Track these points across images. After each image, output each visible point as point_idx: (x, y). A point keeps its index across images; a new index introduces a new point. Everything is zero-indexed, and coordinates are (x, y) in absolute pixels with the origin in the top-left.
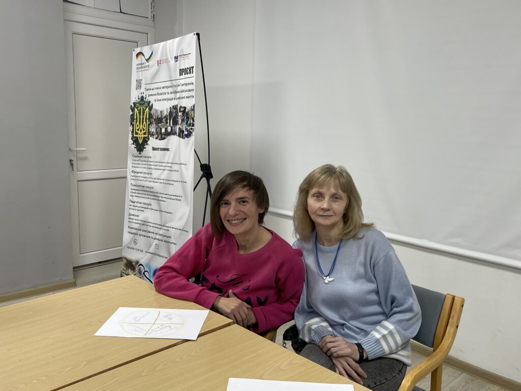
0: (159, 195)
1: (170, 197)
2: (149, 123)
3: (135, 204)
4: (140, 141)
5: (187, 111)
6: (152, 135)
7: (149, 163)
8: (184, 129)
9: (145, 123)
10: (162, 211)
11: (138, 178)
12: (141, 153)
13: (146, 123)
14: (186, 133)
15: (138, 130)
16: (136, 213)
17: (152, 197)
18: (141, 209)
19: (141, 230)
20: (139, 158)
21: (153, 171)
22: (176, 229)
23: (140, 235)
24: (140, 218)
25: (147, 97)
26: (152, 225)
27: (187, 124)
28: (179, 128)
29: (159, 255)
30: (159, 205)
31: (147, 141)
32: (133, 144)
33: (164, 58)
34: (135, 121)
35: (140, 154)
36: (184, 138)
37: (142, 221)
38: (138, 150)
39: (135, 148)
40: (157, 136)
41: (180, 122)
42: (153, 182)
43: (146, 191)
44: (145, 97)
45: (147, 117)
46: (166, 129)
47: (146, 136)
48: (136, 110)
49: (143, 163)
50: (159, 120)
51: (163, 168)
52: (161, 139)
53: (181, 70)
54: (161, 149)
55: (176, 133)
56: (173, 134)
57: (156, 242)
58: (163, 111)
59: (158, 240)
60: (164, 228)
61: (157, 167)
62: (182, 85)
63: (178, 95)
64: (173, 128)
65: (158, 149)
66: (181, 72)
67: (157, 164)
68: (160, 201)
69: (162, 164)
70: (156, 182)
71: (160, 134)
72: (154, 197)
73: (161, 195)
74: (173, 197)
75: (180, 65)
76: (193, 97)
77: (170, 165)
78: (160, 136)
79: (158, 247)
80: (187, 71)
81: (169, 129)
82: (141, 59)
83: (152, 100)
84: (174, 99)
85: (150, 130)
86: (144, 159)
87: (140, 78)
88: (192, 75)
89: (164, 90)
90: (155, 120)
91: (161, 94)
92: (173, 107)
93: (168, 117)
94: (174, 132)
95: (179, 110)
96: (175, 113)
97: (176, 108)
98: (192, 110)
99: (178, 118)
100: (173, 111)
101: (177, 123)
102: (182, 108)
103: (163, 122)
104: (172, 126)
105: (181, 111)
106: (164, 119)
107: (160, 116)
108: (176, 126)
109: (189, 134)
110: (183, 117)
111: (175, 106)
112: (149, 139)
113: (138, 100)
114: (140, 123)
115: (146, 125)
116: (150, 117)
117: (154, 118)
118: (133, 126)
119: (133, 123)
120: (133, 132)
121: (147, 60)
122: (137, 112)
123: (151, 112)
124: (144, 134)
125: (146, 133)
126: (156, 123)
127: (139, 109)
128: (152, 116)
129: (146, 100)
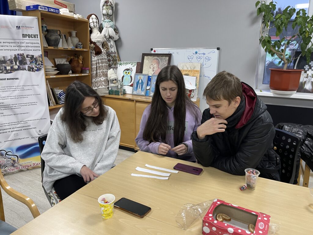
0: (12, 106)
1: (26, 104)
5: (35, 57)
8: (34, 67)
10: (17, 114)
14: (36, 69)
17: (3, 109)
22: (34, 120)
26: (7, 125)
27: (36, 64)
28: (29, 67)
29: (19, 139)
30: (13, 111)
33: (4, 25)
36: (35, 72)
40: (1, 72)
41: (28, 63)
42: (2, 99)
46: (12, 67)
50: (2, 62)
51: (14, 90)
52: (7, 73)
53: (24, 34)
54: (7, 79)
55: (25, 69)
56: (21, 70)
57: (14, 133)
58: (6, 56)
59: (17, 131)
60: (22, 122)
61: (5, 90)
62: (27, 43)
63: (23, 48)
64: (21, 66)
65: (4, 79)
66: (24, 36)
67: (4, 88)
68: (15, 108)
69: (11, 88)
70: (6, 99)
71: (5, 70)
72: (5, 108)
73: (14, 105)
74: (29, 104)
75: (23, 31)
76: (40, 50)
77: (21, 87)
78: (5, 72)
79: (17, 135)
80: (31, 36)
81: (16, 67)
84: (19, 50)
88: (36, 39)
89: (5, 44)
91: (2, 46)
92: (18, 55)
93: (13, 60)
94: (22, 69)
95: (26, 57)
96: (21, 58)
97: (22, 55)
98: (40, 57)
99: (25, 61)
100: (18, 57)
101: (26, 64)
102: (30, 55)
103: (7, 63)
104: (19, 65)
105: (28, 57)
106: (8, 61)
107: (3, 59)
108: (24, 66)
109: (39, 70)
110: (32, 61)
111: (21, 54)
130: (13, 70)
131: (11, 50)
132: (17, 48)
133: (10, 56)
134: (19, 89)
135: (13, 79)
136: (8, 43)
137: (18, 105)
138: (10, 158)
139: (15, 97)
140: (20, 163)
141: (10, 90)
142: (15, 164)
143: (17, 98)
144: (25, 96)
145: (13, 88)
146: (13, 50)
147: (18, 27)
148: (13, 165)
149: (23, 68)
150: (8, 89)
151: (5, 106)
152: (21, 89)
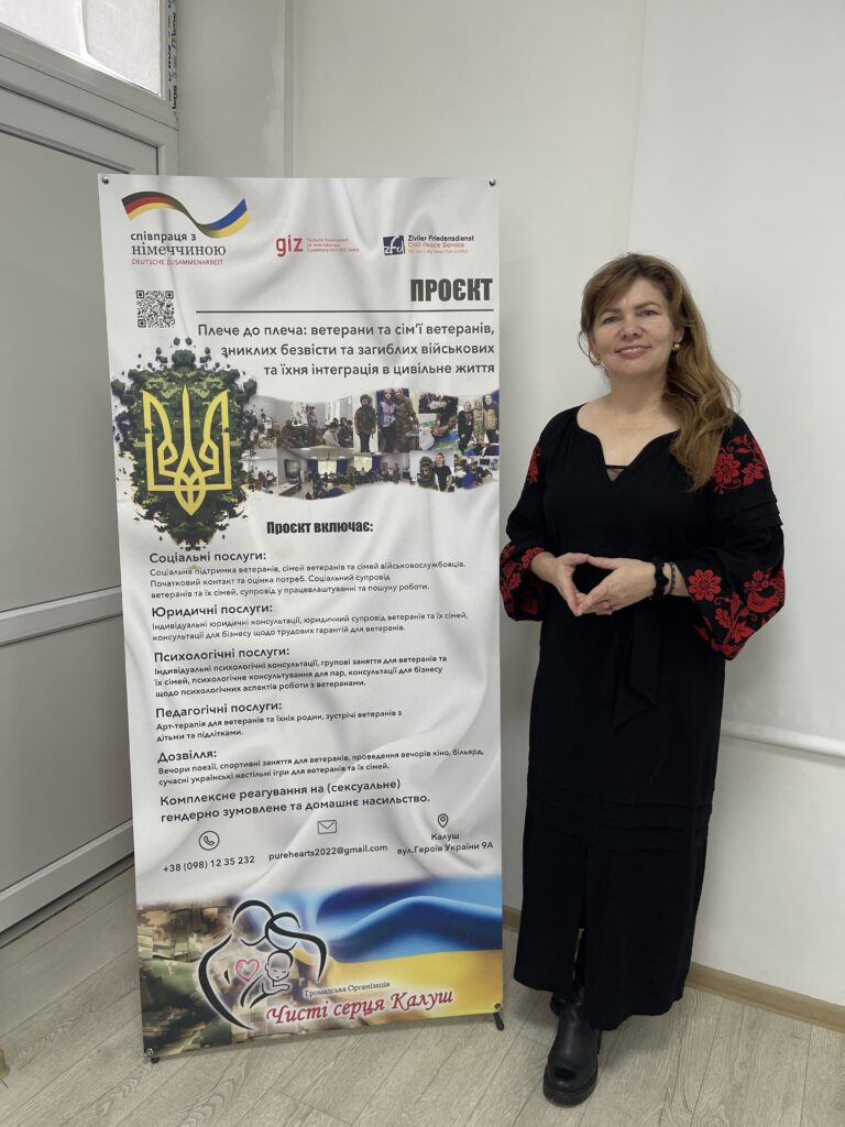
0: (323, 669)
1: (389, 667)
2: (237, 443)
3: (190, 719)
4: (191, 508)
5: (460, 408)
6: (263, 483)
7: (254, 576)
8: (450, 462)
9: (208, 441)
10: (344, 716)
11: (195, 631)
12: (202, 544)
13: (219, 443)
14: (461, 474)
15: (173, 468)
16: (200, 746)
17: (282, 681)
18: (222, 728)
19: (232, 796)
20: (190, 564)
21: (276, 600)
22: (421, 755)
23: (230, 813)
24: (218, 761)
25: (217, 356)
26: (291, 768)
27: (462, 446)
28: (425, 462)
29: (340, 850)
30: (328, 701)
31: (234, 505)
32: (149, 516)
33: (323, 233)
34: (149, 437)
35: (193, 547)
36: (451, 489)
37: (236, 766)
38: (178, 538)
39: (161, 530)
40: (290, 486)
41: (426, 440)
42: (283, 633)
43: (245, 667)
44: (199, 353)
45: (225, 423)
46: (342, 465)
47: (227, 485)
48: (148, 399)
49: (216, 577)
50: (297, 435)
51: (340, 584)
52: (317, 496)
53: (420, 282)
54: (318, 528)
55: (407, 476)
56: (387, 478)
57: (318, 814)
58: (322, 406)
59: (332, 805)
60: (362, 762)
61: (300, 585)
62: (429, 330)
63: (407, 360)
64: (388, 460)
65: (301, 528)
66: (420, 289)
67: (296, 574)
68: (336, 685)
69: (330, 574)
70: (302, 631)
71: (308, 478)
72: (290, 680)
73: (335, 668)
74: (403, 666)
75: (414, 267)
76: (492, 368)
77: (378, 572)
78: (308, 488)
79: (332, 829)
80: (457, 289)
81: (363, 464)
82: (164, 220)
83: (248, 368)
84: (386, 371)
85: (246, 468)
86: (222, 564)
87: (165, 287)
88: (482, 304)
89: (320, 340)
90: (272, 433)
91: (307, 351)
92: (381, 395)
93: (354, 426)
94: (391, 473)
95: (416, 407)
96: (395, 414)
97: (398, 398)
98: (486, 407)
99: (411, 429)
100: (380, 408)
101: (412, 444)
102: (437, 399)
103: (324, 443)
104: (378, 453)
105: (429, 411)
106: (327, 433)
107: (305, 421)
108: (404, 455)
109: (474, 478)
110: (445, 428)
111: (393, 392)
112: (242, 498)
113: (157, 365)
114: (179, 445)
115: (215, 449)
116: (244, 424)
117: (268, 426)
118: (139, 455)
119: (137, 444)
120: (139, 475)
121: (208, 229)
122: (159, 407)
123: (248, 408)
124: (209, 481)
125: (219, 479)
126: (278, 445)
127: (167, 395)
128: (253, 423)
129: (210, 365)
130: (348, 478)
131: (347, 371)
132: (376, 360)
133: (338, 404)
134: (366, 583)
135: (342, 527)
136: (336, 331)
137: (352, 667)
138: (286, 952)
139: (343, 624)
140: (333, 984)
141: (325, 585)
142: (305, 984)
143: (353, 631)
144: (393, 623)
145: (340, 573)
146: (356, 371)
147: (394, 244)
148: (296, 993)
149: (396, 472)
150: (317, 579)
151: (293, 670)
152: (374, 583)
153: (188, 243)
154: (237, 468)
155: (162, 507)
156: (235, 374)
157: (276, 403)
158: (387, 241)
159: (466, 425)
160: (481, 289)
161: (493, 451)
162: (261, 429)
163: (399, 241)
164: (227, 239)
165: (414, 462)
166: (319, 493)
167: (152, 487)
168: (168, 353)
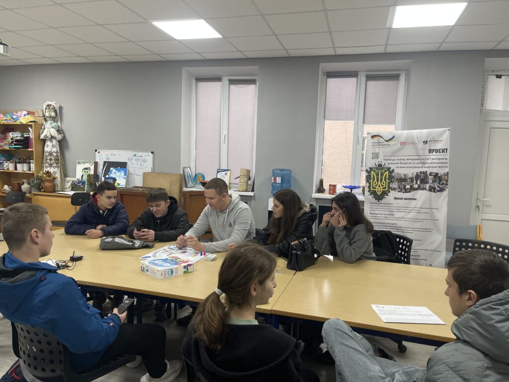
0: (404, 229)
1: (419, 230)
2: (389, 181)
4: (379, 193)
5: (439, 175)
7: (391, 208)
8: (436, 186)
9: (383, 181)
11: (378, 218)
12: (381, 201)
13: (386, 182)
14: (439, 189)
15: (376, 186)
20: (378, 204)
21: (396, 213)
22: (426, 250)
28: (430, 186)
32: (371, 195)
34: (372, 180)
35: (379, 201)
36: (436, 192)
38: (376, 199)
39: (373, 197)
40: (400, 190)
42: (396, 220)
43: (387, 226)
44: (383, 164)
45: (387, 177)
47: (387, 189)
48: (372, 172)
49: (383, 207)
50: (402, 180)
51: (409, 211)
54: (405, 199)
55: (426, 189)
56: (421, 189)
58: (408, 174)
60: (412, 250)
61: (400, 210)
62: (432, 159)
63: (427, 165)
64: (422, 186)
65: (401, 199)
66: (431, 151)
67: (399, 208)
70: (400, 220)
72: (397, 230)
73: (407, 229)
74: (423, 230)
75: (430, 146)
76: (447, 167)
77: (418, 209)
78: (404, 191)
80: (439, 151)
81: (416, 186)
82: (379, 140)
83: (393, 167)
84: (422, 167)
85: (391, 186)
86: (384, 205)
87: (377, 151)
88: (445, 154)
89: (408, 161)
90: (397, 179)
91: (405, 164)
92: (421, 172)
93: (414, 178)
95: (428, 175)
96: (424, 176)
97: (425, 173)
98: (445, 175)
99: (427, 179)
100: (420, 175)
101: (427, 182)
102: (433, 173)
103: (408, 182)
104: (419, 184)
105: (431, 176)
106: (408, 180)
107: (404, 177)
108: (425, 185)
109: (442, 190)
110: (435, 179)
111: (423, 172)
112: (389, 192)
113: (375, 166)
114: (378, 181)
115: (385, 182)
116: (391, 178)
117: (396, 178)
118: (370, 183)
119: (370, 181)
120: (369, 187)
121: (387, 141)
122: (375, 174)
123: (392, 174)
124: (383, 188)
125: (385, 188)
126: (398, 182)
127: (376, 172)
128: (393, 177)
129: (385, 166)
130: (412, 189)
131: (414, 167)
132: (420, 165)
133: (411, 174)
134: (415, 211)
135: (410, 199)
136: (412, 159)
137: (411, 229)
139: (409, 220)
141: (406, 211)
143: (411, 221)
144: (421, 220)
145: (409, 209)
146: (416, 167)
147: (425, 142)
149: (423, 188)
150: (404, 210)
151: (398, 228)
152: (417, 211)
153: (383, 144)
154: (389, 186)
155: (374, 193)
156: (390, 168)
157: (398, 173)
158: (424, 142)
159: (440, 179)
160: (445, 150)
161: (447, 184)
162: (394, 179)
163: (427, 142)
164: (391, 143)
165: (427, 186)
166: (406, 192)
167: (372, 189)
168: (377, 164)
